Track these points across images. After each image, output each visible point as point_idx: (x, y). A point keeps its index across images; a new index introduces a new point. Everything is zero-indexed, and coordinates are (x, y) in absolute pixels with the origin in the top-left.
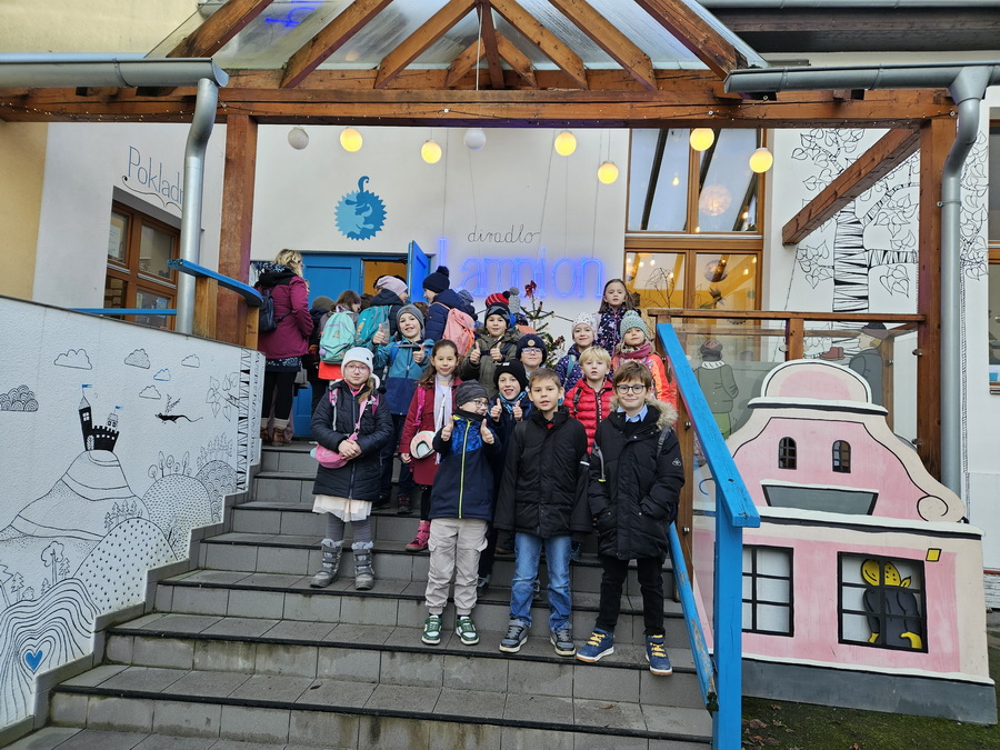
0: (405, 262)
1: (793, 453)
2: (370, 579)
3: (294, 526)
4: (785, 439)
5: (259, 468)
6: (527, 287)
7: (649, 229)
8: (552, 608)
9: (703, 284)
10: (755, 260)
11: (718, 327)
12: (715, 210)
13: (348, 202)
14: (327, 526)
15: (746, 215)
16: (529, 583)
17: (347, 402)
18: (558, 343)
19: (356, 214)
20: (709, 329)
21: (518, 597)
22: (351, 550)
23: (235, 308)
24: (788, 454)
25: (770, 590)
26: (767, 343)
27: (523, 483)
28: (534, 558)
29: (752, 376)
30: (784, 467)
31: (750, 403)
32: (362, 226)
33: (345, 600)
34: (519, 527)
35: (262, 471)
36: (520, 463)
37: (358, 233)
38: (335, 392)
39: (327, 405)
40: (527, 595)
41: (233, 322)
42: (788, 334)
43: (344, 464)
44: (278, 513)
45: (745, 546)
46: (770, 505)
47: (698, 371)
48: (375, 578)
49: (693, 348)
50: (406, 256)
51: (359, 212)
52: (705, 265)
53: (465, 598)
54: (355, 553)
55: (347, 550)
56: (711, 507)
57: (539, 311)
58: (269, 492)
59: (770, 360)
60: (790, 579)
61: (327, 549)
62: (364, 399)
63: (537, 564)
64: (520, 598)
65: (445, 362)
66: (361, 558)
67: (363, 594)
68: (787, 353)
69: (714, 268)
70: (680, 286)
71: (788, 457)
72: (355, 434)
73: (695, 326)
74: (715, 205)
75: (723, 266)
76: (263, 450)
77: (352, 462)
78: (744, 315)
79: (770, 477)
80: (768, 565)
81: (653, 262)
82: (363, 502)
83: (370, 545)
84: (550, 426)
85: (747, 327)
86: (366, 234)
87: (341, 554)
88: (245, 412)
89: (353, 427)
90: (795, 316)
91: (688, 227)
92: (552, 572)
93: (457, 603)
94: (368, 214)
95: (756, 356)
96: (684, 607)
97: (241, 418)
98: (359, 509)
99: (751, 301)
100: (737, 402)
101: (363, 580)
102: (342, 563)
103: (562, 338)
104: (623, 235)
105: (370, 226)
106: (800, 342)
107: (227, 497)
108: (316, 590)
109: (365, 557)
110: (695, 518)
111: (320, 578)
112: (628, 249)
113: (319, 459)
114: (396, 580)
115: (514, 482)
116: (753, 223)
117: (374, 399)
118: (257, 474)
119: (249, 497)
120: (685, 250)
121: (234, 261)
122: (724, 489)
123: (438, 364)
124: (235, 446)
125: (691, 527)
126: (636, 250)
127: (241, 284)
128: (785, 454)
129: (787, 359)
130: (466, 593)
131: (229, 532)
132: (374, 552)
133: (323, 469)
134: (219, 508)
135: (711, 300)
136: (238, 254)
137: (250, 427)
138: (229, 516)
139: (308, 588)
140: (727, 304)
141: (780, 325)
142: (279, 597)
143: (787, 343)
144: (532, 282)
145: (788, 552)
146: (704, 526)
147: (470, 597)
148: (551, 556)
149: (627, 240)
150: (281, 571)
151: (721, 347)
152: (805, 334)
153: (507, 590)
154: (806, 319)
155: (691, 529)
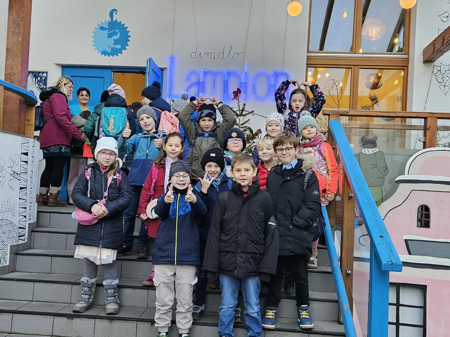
0: (144, 73)
1: (428, 216)
2: (116, 306)
3: (61, 267)
4: (422, 206)
5: (35, 225)
6: (234, 92)
7: (324, 50)
8: (248, 329)
9: (364, 91)
10: (402, 74)
11: (375, 123)
12: (374, 36)
13: (102, 28)
14: (84, 268)
15: (396, 40)
16: (231, 310)
17: (98, 177)
18: (257, 134)
19: (108, 37)
20: (368, 125)
21: (224, 319)
22: (102, 285)
23: (17, 107)
24: (424, 217)
25: (409, 316)
26: (410, 135)
27: (224, 238)
28: (234, 292)
29: (399, 159)
30: (421, 226)
31: (396, 179)
32: (112, 46)
33: (98, 321)
34: (222, 270)
35: (37, 226)
36: (222, 223)
37: (110, 51)
38: (89, 170)
39: (84, 180)
40: (231, 318)
41: (16, 117)
42: (425, 129)
43: (96, 221)
44: (50, 258)
45: (391, 284)
46: (410, 254)
47: (359, 156)
48: (120, 306)
49: (356, 139)
50: (145, 68)
51: (110, 36)
52: (366, 77)
53: (184, 321)
54: (105, 288)
55: (99, 285)
56: (367, 254)
57: (243, 110)
58: (43, 243)
59: (412, 148)
60: (424, 308)
61: (85, 285)
62: (111, 175)
63: (236, 295)
64: (226, 320)
65: (173, 147)
66: (109, 291)
67: (111, 317)
68: (424, 143)
69: (373, 80)
70: (347, 93)
71: (424, 219)
72: (104, 200)
73: (359, 122)
74: (374, 33)
75: (379, 78)
76: (38, 212)
77: (102, 220)
78: (394, 115)
79: (410, 234)
80: (409, 298)
81: (327, 75)
82: (110, 250)
83: (116, 282)
84: (245, 196)
85: (396, 123)
86: (115, 52)
87: (96, 288)
88: (25, 183)
89: (102, 194)
90: (431, 115)
91: (353, 50)
92: (247, 302)
93: (179, 325)
94: (117, 37)
95: (403, 145)
96: (346, 328)
97: (21, 188)
98: (107, 256)
99: (400, 104)
100: (387, 178)
101: (111, 307)
102: (96, 294)
103: (260, 131)
104: (305, 54)
105: (118, 47)
106: (434, 134)
107: (11, 246)
108: (76, 315)
109: (113, 291)
110: (355, 263)
111: (79, 306)
112: (309, 65)
113: (78, 218)
114: (135, 307)
115: (218, 236)
116: (401, 46)
117: (118, 175)
118: (34, 229)
119: (28, 246)
120: (351, 66)
121: (16, 71)
122: (376, 243)
123: (168, 149)
124: (17, 208)
125: (352, 270)
126: (315, 66)
127: (21, 89)
128: (422, 217)
129: (424, 147)
130: (185, 317)
131: (13, 272)
132: (119, 287)
133: (81, 226)
134: (6, 254)
135: (370, 103)
136: (19, 67)
137: (28, 195)
138: (13, 261)
139: (71, 313)
140: (382, 106)
141: (420, 122)
142: (50, 319)
143: (425, 135)
144: (238, 89)
145: (423, 288)
146: (362, 269)
147: (188, 320)
148: (246, 292)
149: (308, 58)
150: (51, 300)
151: (376, 138)
152: (438, 129)
153: (216, 315)
154: (439, 118)
155: (352, 272)
